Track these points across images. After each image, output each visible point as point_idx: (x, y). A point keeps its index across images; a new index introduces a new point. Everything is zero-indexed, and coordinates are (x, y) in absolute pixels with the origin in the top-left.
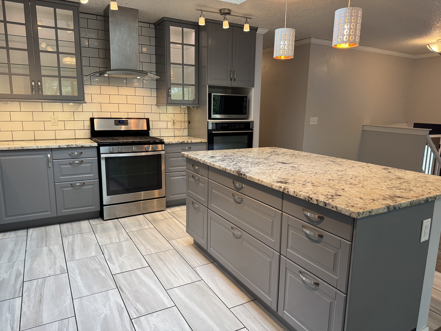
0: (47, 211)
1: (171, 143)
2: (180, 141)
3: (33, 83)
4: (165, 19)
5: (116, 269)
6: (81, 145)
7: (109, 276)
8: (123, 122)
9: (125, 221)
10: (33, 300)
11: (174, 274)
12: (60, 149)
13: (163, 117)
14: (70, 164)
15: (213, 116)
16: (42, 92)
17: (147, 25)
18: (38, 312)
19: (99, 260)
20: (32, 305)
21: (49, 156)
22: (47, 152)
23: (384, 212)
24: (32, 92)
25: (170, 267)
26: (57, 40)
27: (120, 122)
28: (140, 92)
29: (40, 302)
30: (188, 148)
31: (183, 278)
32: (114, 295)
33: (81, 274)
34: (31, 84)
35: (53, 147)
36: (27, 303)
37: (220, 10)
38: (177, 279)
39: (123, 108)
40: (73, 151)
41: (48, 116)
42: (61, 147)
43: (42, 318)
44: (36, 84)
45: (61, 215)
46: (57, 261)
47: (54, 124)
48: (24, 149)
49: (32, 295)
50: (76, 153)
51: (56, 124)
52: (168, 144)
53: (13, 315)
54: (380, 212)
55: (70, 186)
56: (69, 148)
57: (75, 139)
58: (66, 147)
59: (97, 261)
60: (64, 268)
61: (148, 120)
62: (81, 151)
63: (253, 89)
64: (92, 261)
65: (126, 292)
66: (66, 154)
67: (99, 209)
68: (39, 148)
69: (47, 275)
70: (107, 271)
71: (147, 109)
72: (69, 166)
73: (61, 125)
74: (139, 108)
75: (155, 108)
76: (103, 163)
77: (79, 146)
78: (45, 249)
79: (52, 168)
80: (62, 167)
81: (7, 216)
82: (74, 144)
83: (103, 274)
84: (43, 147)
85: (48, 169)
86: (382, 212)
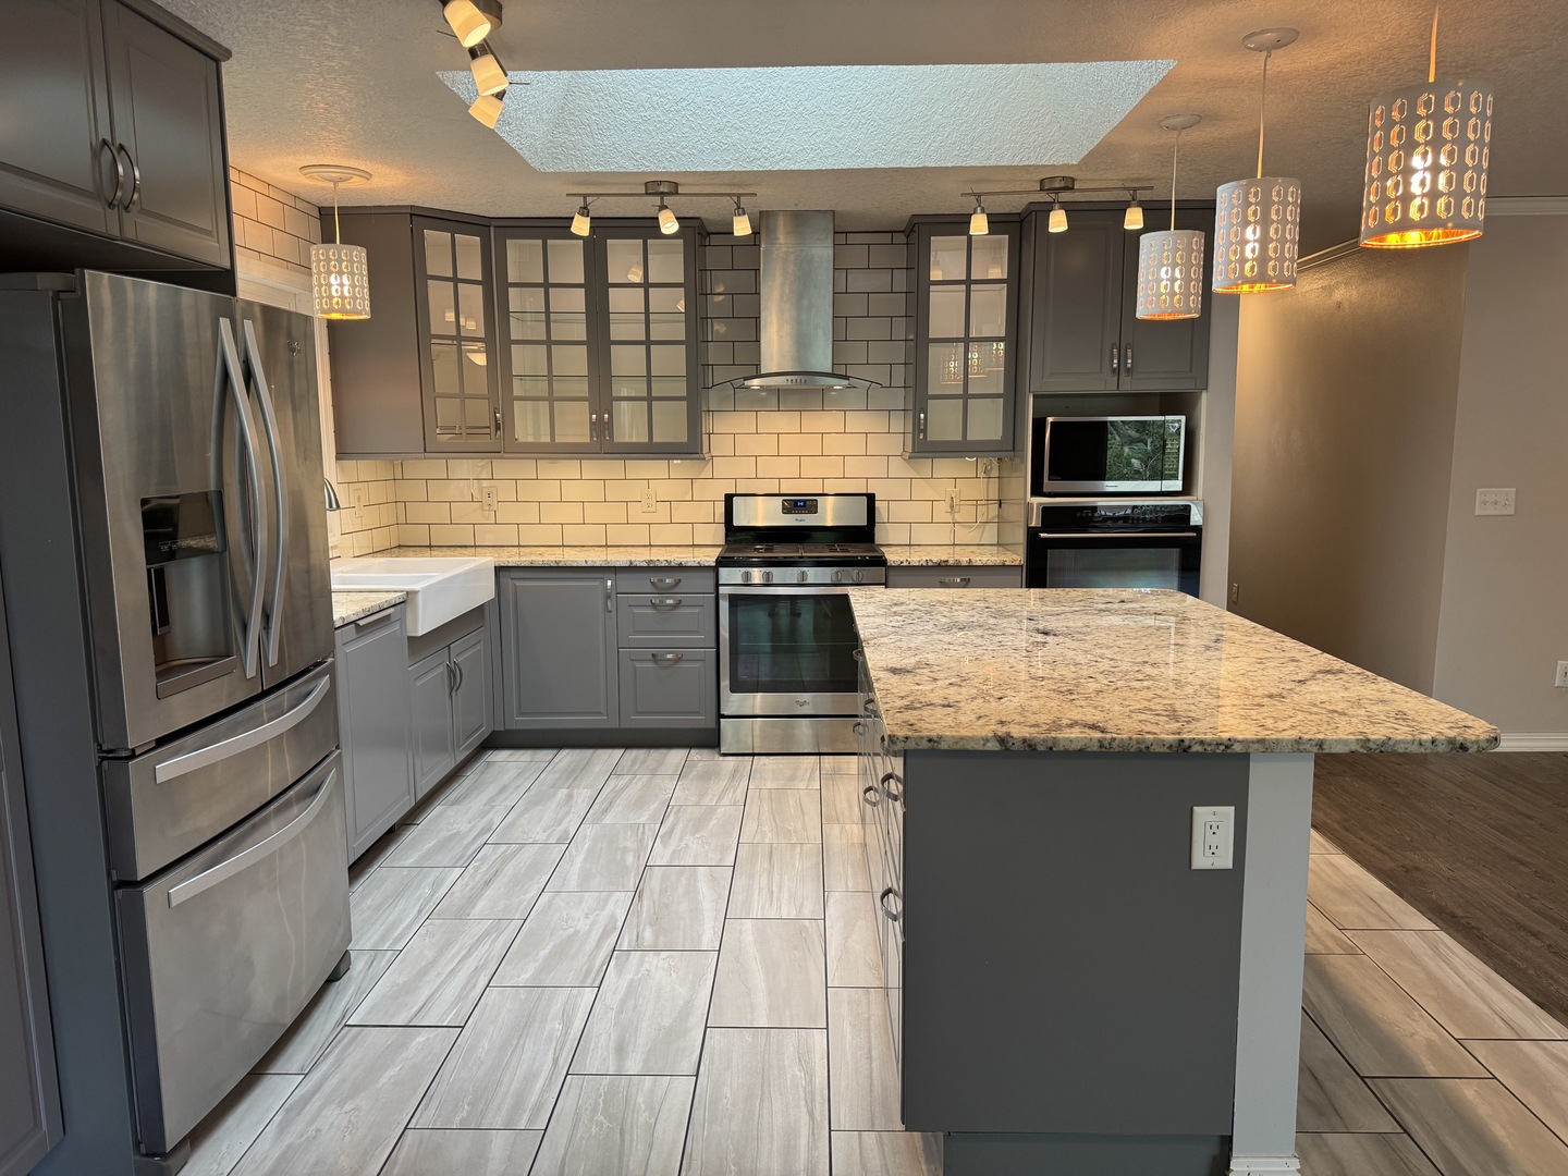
0: (599, 713)
1: (905, 564)
2: (935, 560)
3: (594, 416)
4: (916, 221)
5: (661, 855)
6: (678, 561)
7: (638, 866)
8: (805, 505)
9: (765, 764)
10: (479, 877)
11: (772, 892)
12: (632, 569)
13: (923, 490)
14: (654, 606)
15: (1048, 485)
16: (611, 436)
17: (887, 238)
18: (472, 900)
19: (643, 833)
20: (471, 885)
21: (609, 583)
22: (606, 576)
23: (986, 748)
24: (592, 437)
25: (776, 877)
26: (647, 312)
27: (797, 504)
28: (859, 422)
29: (488, 883)
30: (961, 580)
31: (783, 906)
32: (618, 904)
33: (591, 851)
34: (591, 418)
35: (618, 565)
36: (466, 879)
37: (1042, 181)
38: (768, 904)
39: (812, 467)
40: (660, 576)
41: (636, 490)
42: (634, 564)
43: (473, 908)
44: (600, 417)
45: (629, 726)
46: (567, 820)
47: (647, 510)
48: (560, 565)
49: (483, 869)
50: (667, 581)
51: (651, 510)
52: (899, 566)
53: (434, 892)
54: (969, 747)
55: (651, 658)
56: (651, 568)
57: (693, 546)
58: (645, 564)
59: (640, 834)
60: (568, 835)
61: (871, 498)
62: (679, 576)
63: (1204, 396)
64: (629, 833)
65: (645, 903)
66: (644, 582)
67: (712, 725)
68: (590, 564)
69: (531, 841)
70: (641, 858)
71: (876, 467)
72: (650, 611)
73: (662, 512)
74: (854, 467)
75: (899, 467)
76: (724, 605)
77: (673, 564)
78: (563, 792)
79: (614, 613)
80: (636, 611)
81: (521, 714)
82: (662, 559)
83: (630, 859)
84: (598, 564)
85: (607, 614)
86: (979, 747)
